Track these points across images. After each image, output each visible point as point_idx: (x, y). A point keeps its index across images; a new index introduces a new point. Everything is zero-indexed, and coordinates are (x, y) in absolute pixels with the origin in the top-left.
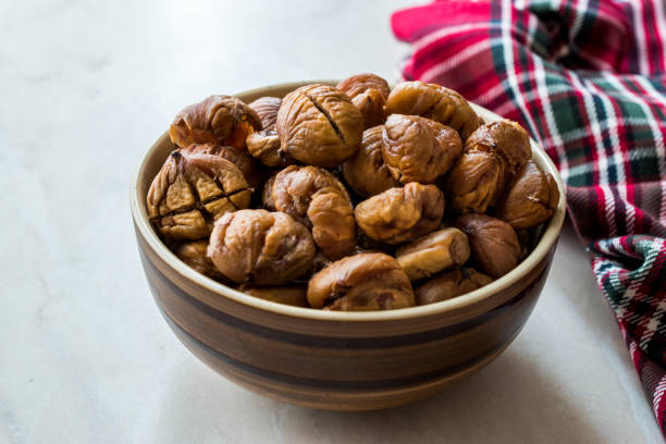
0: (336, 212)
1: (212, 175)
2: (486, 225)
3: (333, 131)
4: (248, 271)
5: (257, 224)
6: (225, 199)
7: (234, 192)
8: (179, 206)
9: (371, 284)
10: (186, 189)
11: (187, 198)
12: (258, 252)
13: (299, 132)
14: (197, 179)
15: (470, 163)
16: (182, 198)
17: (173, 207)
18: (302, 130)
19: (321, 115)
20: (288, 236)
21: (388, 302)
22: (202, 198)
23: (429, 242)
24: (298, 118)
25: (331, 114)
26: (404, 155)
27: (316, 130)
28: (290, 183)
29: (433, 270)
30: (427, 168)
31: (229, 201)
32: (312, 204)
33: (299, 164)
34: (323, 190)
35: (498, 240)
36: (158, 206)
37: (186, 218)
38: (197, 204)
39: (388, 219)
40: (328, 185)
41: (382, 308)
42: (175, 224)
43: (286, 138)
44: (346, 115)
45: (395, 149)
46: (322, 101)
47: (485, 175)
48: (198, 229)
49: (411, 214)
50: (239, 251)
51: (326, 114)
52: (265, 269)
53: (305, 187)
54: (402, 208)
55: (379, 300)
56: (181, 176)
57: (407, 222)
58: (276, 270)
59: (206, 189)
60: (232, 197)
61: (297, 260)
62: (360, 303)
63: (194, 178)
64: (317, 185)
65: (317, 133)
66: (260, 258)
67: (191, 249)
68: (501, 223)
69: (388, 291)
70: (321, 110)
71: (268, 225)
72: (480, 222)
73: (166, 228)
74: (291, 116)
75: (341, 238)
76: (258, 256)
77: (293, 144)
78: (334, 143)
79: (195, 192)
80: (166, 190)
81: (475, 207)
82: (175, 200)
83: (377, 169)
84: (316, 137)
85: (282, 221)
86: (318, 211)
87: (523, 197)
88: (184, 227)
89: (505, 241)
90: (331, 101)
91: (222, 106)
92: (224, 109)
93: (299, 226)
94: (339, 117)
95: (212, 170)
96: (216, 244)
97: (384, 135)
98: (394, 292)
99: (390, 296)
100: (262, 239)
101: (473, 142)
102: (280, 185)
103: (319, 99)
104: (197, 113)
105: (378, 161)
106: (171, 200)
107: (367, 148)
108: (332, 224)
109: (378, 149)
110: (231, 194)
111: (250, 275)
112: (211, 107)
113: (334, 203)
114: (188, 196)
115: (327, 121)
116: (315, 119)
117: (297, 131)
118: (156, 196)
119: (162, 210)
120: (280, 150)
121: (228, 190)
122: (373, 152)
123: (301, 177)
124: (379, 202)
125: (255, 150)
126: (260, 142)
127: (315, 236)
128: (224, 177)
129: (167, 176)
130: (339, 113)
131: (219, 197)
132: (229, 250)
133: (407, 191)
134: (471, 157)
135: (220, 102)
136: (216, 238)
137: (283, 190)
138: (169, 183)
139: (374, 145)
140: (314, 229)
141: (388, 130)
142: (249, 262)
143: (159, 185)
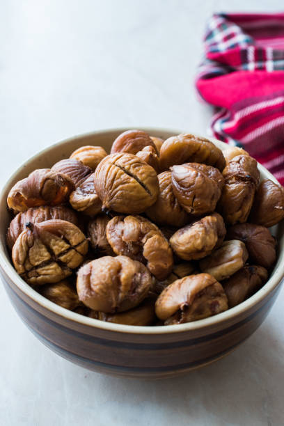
0: (162, 249)
1: (59, 235)
2: (254, 232)
3: (143, 189)
4: (114, 306)
5: (112, 271)
6: (73, 250)
7: (79, 244)
8: (40, 262)
9: (203, 299)
10: (44, 249)
12: (118, 291)
13: (118, 194)
14: (50, 240)
15: (234, 191)
16: (42, 256)
17: (37, 263)
18: (119, 192)
19: (132, 179)
20: (135, 275)
21: (217, 309)
22: (57, 253)
23: (228, 256)
24: (115, 183)
25: (139, 178)
26: (194, 198)
27: (131, 191)
28: (122, 232)
29: (232, 274)
30: (211, 203)
31: (76, 250)
32: (145, 247)
33: (122, 216)
34: (149, 234)
35: (264, 241)
36: (24, 264)
37: (48, 269)
38: (54, 259)
39: (200, 248)
40: (150, 230)
41: (214, 314)
42: (40, 275)
43: (108, 198)
44: (148, 176)
45: (189, 193)
46: (129, 168)
47: (245, 198)
48: (58, 275)
49: (212, 239)
50: (105, 293)
51: (135, 177)
52: (126, 300)
53: (136, 236)
54: (208, 238)
55: (211, 309)
56: (37, 240)
57: (211, 246)
58: (132, 300)
59: (58, 246)
60: (78, 248)
61: (144, 290)
62: (200, 315)
63: (47, 240)
64: (143, 231)
65: (132, 193)
66: (121, 295)
67: (56, 291)
68: (262, 229)
69: (213, 300)
70: (131, 175)
71: (119, 269)
72: (249, 231)
73: (33, 279)
74: (108, 181)
75: (168, 265)
76: (118, 293)
77: (114, 203)
78: (144, 198)
79: (50, 250)
80: (28, 252)
81: (242, 221)
82: (36, 258)
83: (173, 207)
84: (132, 196)
85: (128, 266)
86: (151, 252)
87: (272, 208)
88: (47, 277)
89: (268, 241)
90: (134, 167)
91: (47, 179)
92: (49, 181)
93: (138, 264)
94: (145, 179)
95: (59, 231)
96: (86, 291)
97: (175, 184)
98: (218, 299)
99: (217, 303)
100: (118, 281)
101: (230, 174)
102: (113, 234)
103: (126, 167)
104: (29, 186)
105: (173, 202)
106: (33, 258)
107: (163, 193)
108: (162, 258)
109: (170, 193)
110: (76, 246)
111: (116, 308)
112: (40, 181)
113: (159, 243)
114: (46, 254)
115: (138, 184)
116: (129, 183)
117: (115, 193)
118: (21, 259)
119: (28, 266)
120: (103, 207)
121: (74, 244)
122: (168, 196)
123: (129, 227)
124: (192, 237)
125: (79, 208)
126: (83, 202)
127: (151, 268)
128: (69, 234)
129: (27, 242)
130: (144, 175)
131: (68, 250)
132: (97, 294)
133: (206, 224)
134: (233, 187)
135: (45, 176)
136: (84, 286)
137: (117, 238)
138: (28, 246)
139: (167, 190)
140: (149, 264)
141: (178, 181)
142: (114, 299)
143: (22, 250)
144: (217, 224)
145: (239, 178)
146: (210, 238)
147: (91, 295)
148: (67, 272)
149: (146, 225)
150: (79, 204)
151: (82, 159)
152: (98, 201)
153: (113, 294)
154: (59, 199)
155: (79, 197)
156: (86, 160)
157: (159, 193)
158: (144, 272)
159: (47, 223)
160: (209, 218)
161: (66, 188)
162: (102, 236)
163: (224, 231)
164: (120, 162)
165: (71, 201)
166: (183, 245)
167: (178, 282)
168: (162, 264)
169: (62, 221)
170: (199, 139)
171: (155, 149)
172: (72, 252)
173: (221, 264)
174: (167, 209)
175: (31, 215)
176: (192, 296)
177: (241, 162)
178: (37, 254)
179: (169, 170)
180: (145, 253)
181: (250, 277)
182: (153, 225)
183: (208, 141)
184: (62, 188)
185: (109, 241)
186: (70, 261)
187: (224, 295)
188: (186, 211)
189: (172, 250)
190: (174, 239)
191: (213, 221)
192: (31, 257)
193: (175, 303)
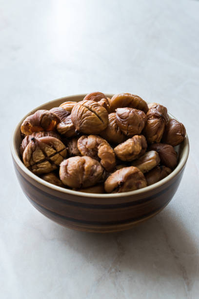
0: (109, 153)
1: (50, 145)
2: (164, 147)
3: (99, 119)
4: (80, 183)
5: (80, 163)
6: (58, 154)
7: (61, 151)
8: (38, 160)
9: (132, 180)
10: (41, 153)
11: (42, 156)
12: (83, 174)
13: (84, 122)
14: (45, 148)
15: (152, 123)
16: (40, 156)
17: (37, 161)
18: (85, 121)
19: (93, 114)
20: (93, 166)
21: (140, 186)
22: (48, 155)
23: (147, 158)
24: (83, 115)
25: (97, 113)
26: (129, 125)
28: (87, 143)
29: (150, 169)
30: (138, 129)
31: (60, 154)
32: (99, 151)
33: (87, 135)
34: (102, 144)
35: (170, 153)
36: (29, 162)
37: (43, 165)
38: (47, 158)
39: (131, 152)
40: (102, 142)
41: (138, 188)
42: (38, 168)
43: (79, 125)
44: (102, 112)
45: (126, 122)
46: (91, 107)
47: (159, 128)
48: (49, 168)
49: (138, 148)
50: (76, 175)
51: (95, 112)
52: (87, 180)
53: (94, 144)
54: (135, 147)
55: (136, 185)
56: (37, 148)
57: (138, 151)
58: (91, 180)
59: (50, 151)
60: (61, 153)
61: (98, 175)
62: (130, 188)
63: (43, 147)
64: (99, 143)
65: (93, 121)
66: (84, 177)
67: (48, 177)
68: (168, 146)
69: (138, 181)
70: (92, 111)
71: (84, 163)
72: (161, 147)
73: (34, 170)
74: (79, 115)
75: (112, 162)
76: (83, 176)
77: (82, 127)
78: (100, 124)
79: (45, 153)
80: (32, 154)
81: (157, 141)
82: (37, 158)
83: (117, 132)
84: (92, 123)
85: (89, 161)
86: (102, 153)
87: (174, 134)
88: (43, 169)
89: (172, 152)
90: (94, 107)
91: (44, 115)
93: (95, 161)
94: (100, 113)
95: (51, 143)
96: (64, 174)
97: (118, 118)
98: (140, 181)
99: (140, 183)
100: (83, 169)
101: (150, 114)
102: (81, 145)
103: (90, 107)
104: (34, 119)
105: (116, 129)
106: (35, 158)
107: (111, 124)
108: (109, 158)
109: (115, 124)
110: (60, 151)
111: (82, 184)
112: (40, 116)
113: (108, 149)
114: (43, 155)
115: (96, 116)
116: (91, 115)
117: (83, 121)
118: (28, 158)
119: (32, 163)
120: (76, 130)
121: (59, 150)
122: (114, 125)
123: (91, 140)
124: (126, 145)
125: (63, 132)
126: (65, 128)
127: (102, 164)
128: (56, 145)
129: (31, 148)
130: (99, 112)
131: (55, 153)
132: (71, 175)
133: (135, 139)
134: (152, 121)
135: (43, 113)
136: (63, 171)
137: (83, 147)
138: (32, 151)
139: (113, 122)
140: (101, 161)
141: (119, 116)
142: (80, 179)
143: (28, 153)
144: (141, 140)
145: (156, 116)
146: (137, 147)
147: (67, 176)
148: (54, 167)
149: (100, 139)
150: (63, 129)
151: (65, 108)
152: (73, 127)
153: (80, 176)
154: (51, 129)
155: (62, 125)
156: (67, 108)
157: (108, 123)
158: (98, 165)
159: (43, 138)
160: (137, 136)
161: (55, 122)
162: (75, 148)
163: (146, 145)
164: (86, 104)
165: (58, 128)
166: (121, 150)
167: (118, 171)
168: (109, 161)
169: (52, 138)
170: (133, 95)
171: (107, 100)
172: (57, 155)
173: (143, 163)
174: (113, 132)
175: (35, 135)
176: (125, 177)
177: (157, 108)
178: (37, 155)
179: (115, 112)
180: (99, 154)
181: (161, 172)
182: (105, 140)
183: (138, 97)
184: (53, 121)
185: (79, 149)
186: (56, 160)
187: (145, 179)
188: (124, 134)
189: (115, 154)
190: (116, 148)
191: (139, 138)
192: (34, 157)
193: (115, 181)
